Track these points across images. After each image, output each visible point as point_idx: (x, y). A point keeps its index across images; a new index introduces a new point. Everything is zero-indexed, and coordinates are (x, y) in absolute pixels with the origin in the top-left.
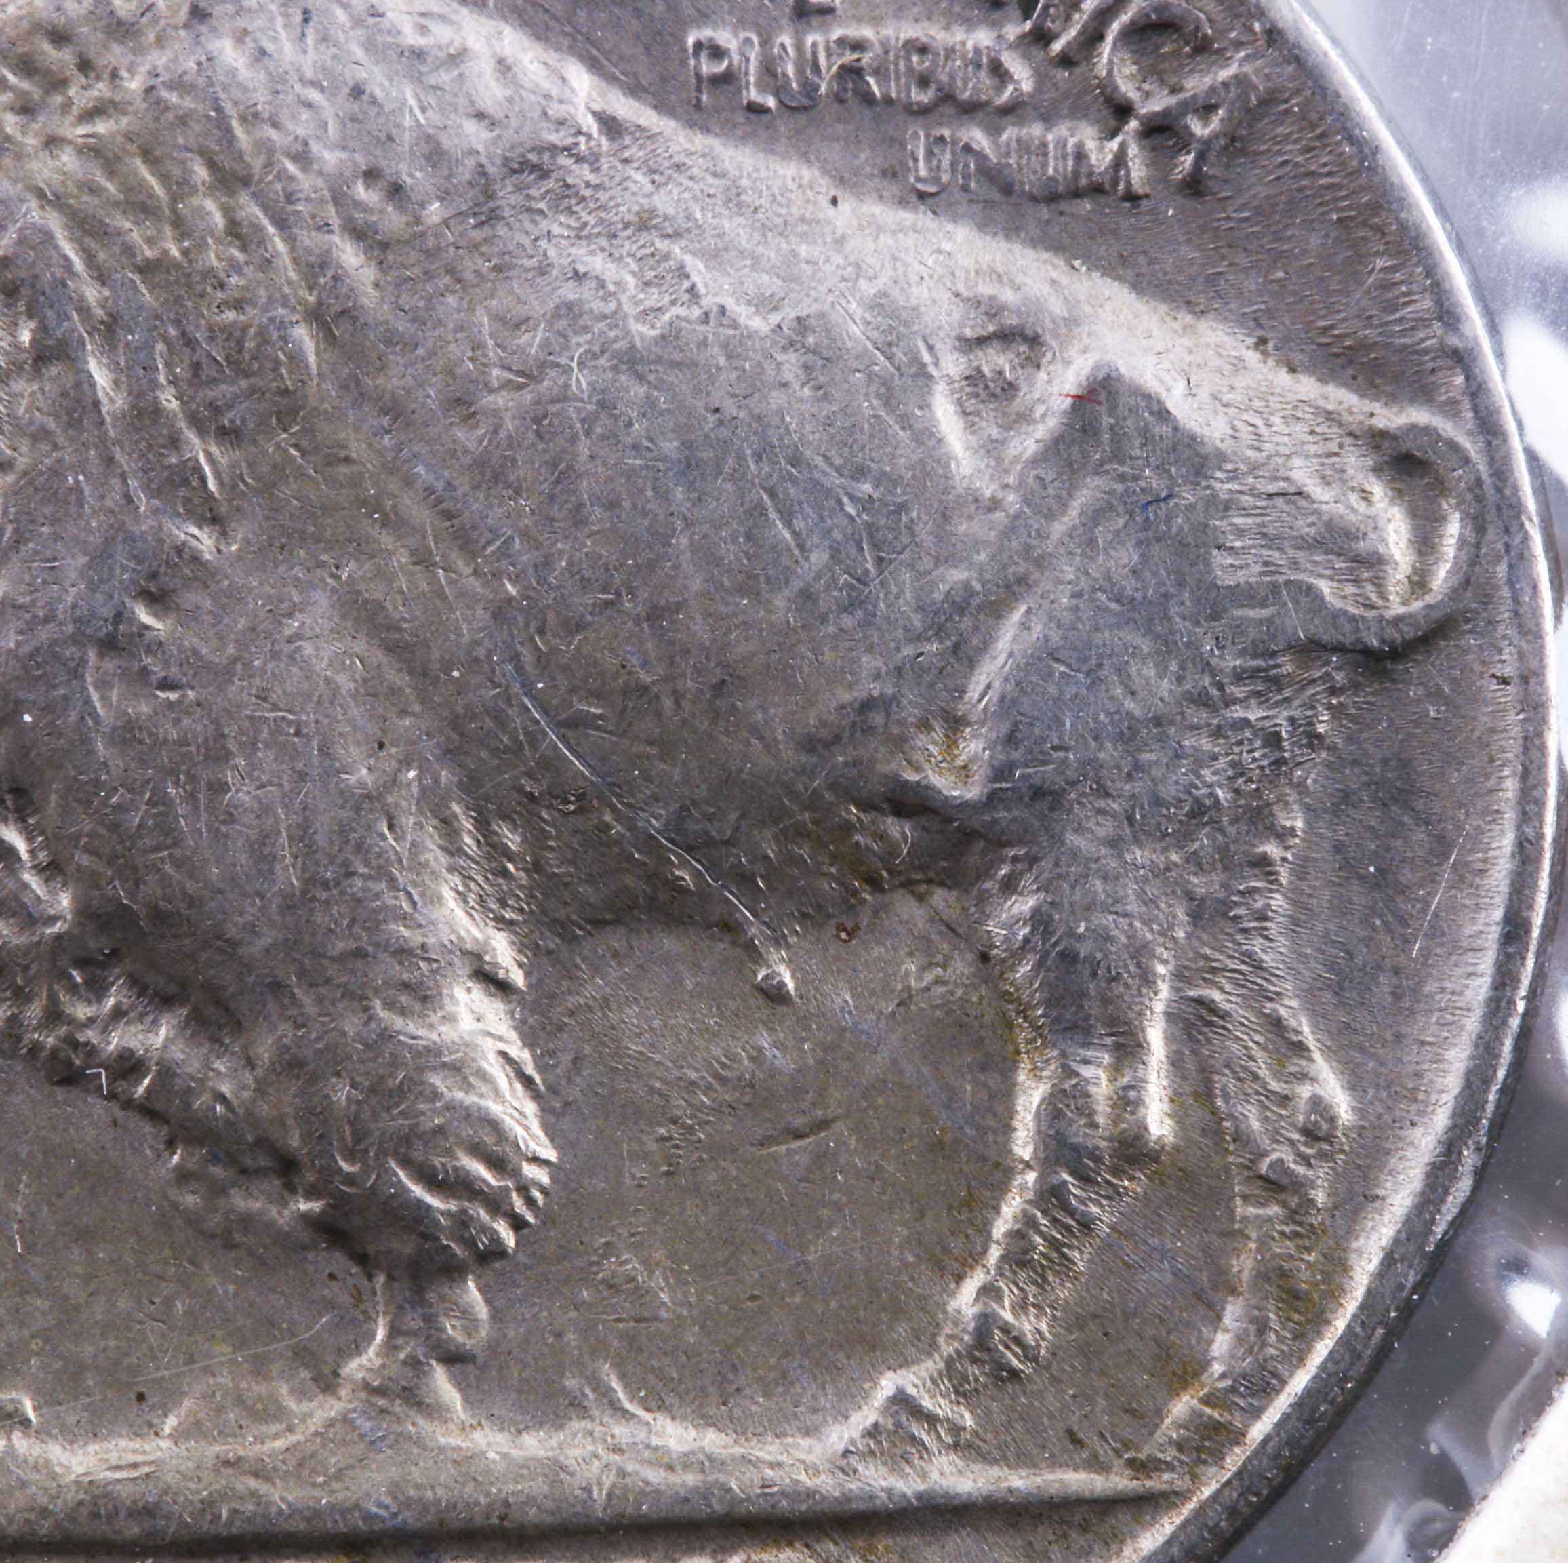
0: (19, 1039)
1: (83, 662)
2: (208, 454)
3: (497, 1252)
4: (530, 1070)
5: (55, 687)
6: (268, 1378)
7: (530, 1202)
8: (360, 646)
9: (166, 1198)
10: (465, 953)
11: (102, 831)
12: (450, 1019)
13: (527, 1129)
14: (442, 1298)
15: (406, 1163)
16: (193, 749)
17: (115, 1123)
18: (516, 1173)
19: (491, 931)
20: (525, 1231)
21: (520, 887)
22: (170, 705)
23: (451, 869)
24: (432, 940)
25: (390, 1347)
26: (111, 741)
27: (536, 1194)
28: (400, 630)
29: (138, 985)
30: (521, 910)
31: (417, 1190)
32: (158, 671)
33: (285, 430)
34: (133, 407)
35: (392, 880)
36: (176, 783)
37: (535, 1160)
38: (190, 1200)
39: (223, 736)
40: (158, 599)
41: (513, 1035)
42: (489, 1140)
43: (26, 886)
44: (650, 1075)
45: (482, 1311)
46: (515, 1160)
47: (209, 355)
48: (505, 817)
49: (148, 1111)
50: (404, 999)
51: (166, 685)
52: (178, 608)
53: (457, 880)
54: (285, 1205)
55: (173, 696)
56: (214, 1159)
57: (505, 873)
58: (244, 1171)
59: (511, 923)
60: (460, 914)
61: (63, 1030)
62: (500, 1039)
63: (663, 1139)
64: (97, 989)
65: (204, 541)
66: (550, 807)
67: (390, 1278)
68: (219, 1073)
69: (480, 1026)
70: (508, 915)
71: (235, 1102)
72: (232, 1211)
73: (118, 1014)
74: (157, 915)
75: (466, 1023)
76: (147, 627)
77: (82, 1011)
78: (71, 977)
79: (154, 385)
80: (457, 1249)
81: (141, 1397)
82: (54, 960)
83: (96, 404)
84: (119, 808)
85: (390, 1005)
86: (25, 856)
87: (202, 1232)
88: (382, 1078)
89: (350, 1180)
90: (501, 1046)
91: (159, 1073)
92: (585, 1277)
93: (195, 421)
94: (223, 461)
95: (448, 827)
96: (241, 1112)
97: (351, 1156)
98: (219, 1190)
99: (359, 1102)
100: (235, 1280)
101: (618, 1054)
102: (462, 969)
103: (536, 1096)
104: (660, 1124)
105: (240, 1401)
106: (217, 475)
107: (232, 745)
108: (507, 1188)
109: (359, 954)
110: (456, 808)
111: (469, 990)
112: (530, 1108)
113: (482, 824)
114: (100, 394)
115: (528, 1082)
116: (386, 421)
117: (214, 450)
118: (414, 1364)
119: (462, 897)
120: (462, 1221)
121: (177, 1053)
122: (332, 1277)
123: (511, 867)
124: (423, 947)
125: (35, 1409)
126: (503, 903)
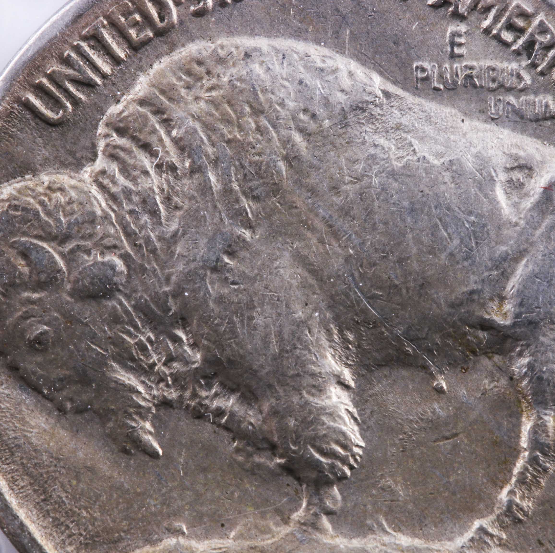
0: (182, 403)
1: (205, 275)
2: (249, 205)
3: (344, 477)
4: (356, 415)
5: (196, 283)
6: (266, 519)
7: (356, 460)
8: (300, 270)
9: (232, 457)
10: (334, 375)
11: (211, 332)
12: (329, 398)
13: (355, 435)
14: (326, 493)
15: (313, 446)
16: (242, 305)
17: (215, 432)
18: (351, 450)
19: (343, 368)
20: (354, 470)
21: (354, 353)
22: (235, 290)
23: (330, 347)
24: (323, 371)
25: (307, 509)
26: (215, 302)
27: (358, 458)
28: (313, 265)
29: (223, 385)
30: (354, 361)
31: (317, 456)
32: (231, 279)
33: (275, 197)
34: (224, 188)
35: (310, 351)
36: (237, 317)
37: (357, 446)
38: (240, 458)
39: (253, 301)
40: (231, 254)
41: (350, 404)
42: (342, 439)
43: (185, 351)
44: (397, 418)
45: (339, 497)
46: (351, 446)
47: (249, 171)
48: (348, 329)
49: (226, 428)
50: (313, 391)
51: (234, 283)
52: (238, 257)
53: (332, 350)
54: (272, 460)
55: (236, 287)
56: (248, 444)
57: (348, 348)
58: (258, 449)
59: (350, 365)
60: (333, 362)
61: (197, 400)
62: (346, 404)
63: (401, 439)
64: (209, 386)
65: (247, 234)
66: (364, 326)
67: (308, 485)
68: (250, 415)
69: (339, 400)
70: (349, 362)
71: (256, 425)
72: (254, 462)
73: (216, 395)
74: (230, 361)
75: (335, 399)
76: (227, 264)
77: (204, 394)
78: (200, 382)
79: (231, 181)
80: (331, 476)
81: (223, 525)
82: (195, 377)
83: (211, 187)
84: (217, 325)
85: (309, 393)
86: (185, 341)
87: (244, 469)
88: (306, 417)
89: (294, 452)
90: (346, 407)
91: (230, 415)
92: (374, 485)
93: (244, 193)
94: (254, 207)
95: (329, 332)
96: (257, 428)
97: (295, 444)
98: (250, 455)
99: (298, 426)
100: (255, 486)
101: (386, 411)
102: (333, 380)
103: (358, 424)
104: (400, 434)
105: (256, 527)
106: (252, 212)
107: (256, 304)
108: (348, 456)
109: (298, 375)
110: (332, 326)
111: (335, 388)
112: (356, 428)
113: (341, 331)
114: (212, 184)
115: (355, 419)
116: (309, 194)
117: (251, 203)
118: (316, 515)
119: (334, 356)
120: (332, 467)
121: (236, 408)
122: (288, 485)
123: (350, 346)
124: (320, 373)
125: (187, 529)
126: (347, 359)
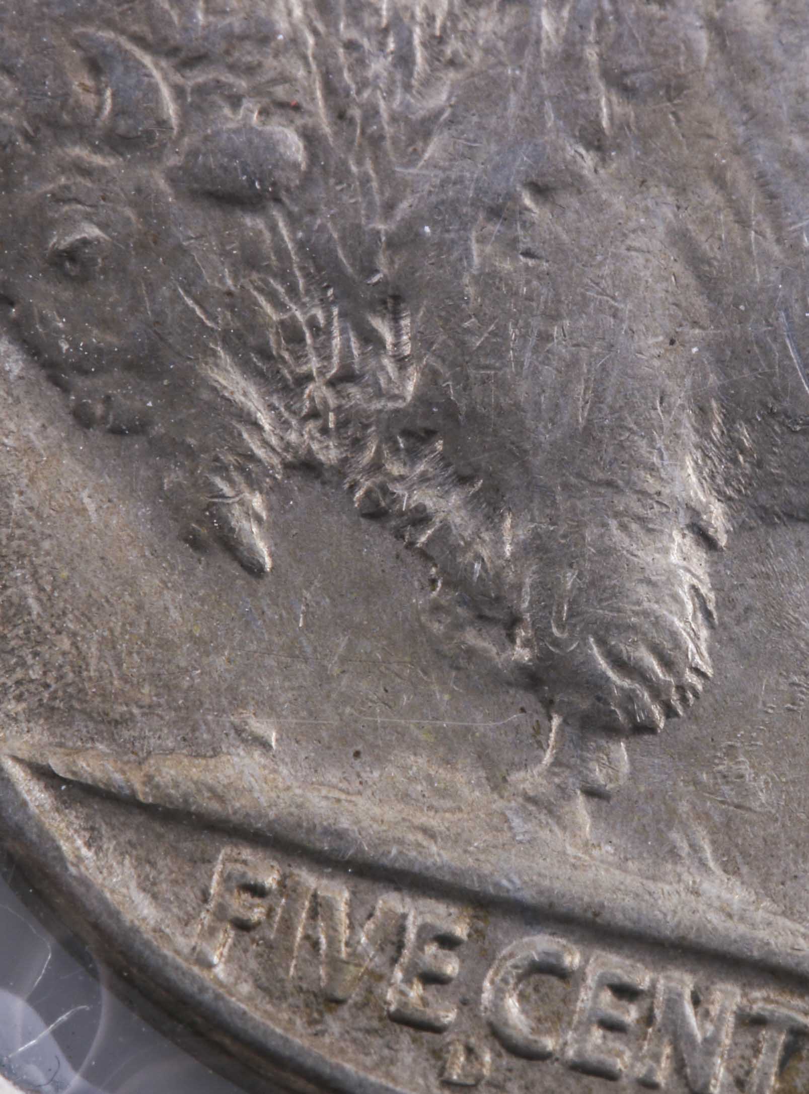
0: (345, 476)
1: (474, 219)
2: (609, 101)
3: (648, 728)
4: (711, 607)
5: (448, 231)
6: (454, 768)
7: (684, 700)
8: (678, 268)
9: (418, 620)
10: (688, 507)
11: (451, 343)
12: (666, 551)
13: (697, 647)
14: (599, 748)
15: (601, 642)
16: (534, 304)
17: (398, 557)
18: (679, 675)
19: (712, 499)
21: (744, 475)
22: (527, 268)
23: (697, 446)
24: (666, 491)
25: (550, 773)
27: (690, 696)
28: (710, 265)
30: (739, 492)
31: (603, 664)
32: (526, 242)
33: (670, 100)
34: (565, 51)
35: (652, 440)
36: (516, 324)
37: (697, 671)
38: (437, 628)
39: (560, 301)
40: (540, 191)
41: (707, 579)
42: (668, 645)
43: (383, 368)
44: (798, 637)
45: (625, 767)
46: (682, 665)
47: (630, 30)
48: (748, 421)
49: (424, 555)
50: (634, 526)
51: (528, 254)
52: (554, 203)
53: (699, 454)
55: (531, 262)
56: (462, 602)
57: (735, 461)
58: (481, 617)
59: (730, 499)
60: (694, 479)
61: (380, 479)
62: (697, 577)
63: (793, 684)
64: (413, 455)
65: (588, 160)
66: (782, 424)
67: (565, 722)
68: (484, 541)
69: (685, 563)
70: (729, 492)
71: (489, 565)
72: (463, 643)
73: (424, 479)
74: (472, 415)
75: (675, 558)
76: (527, 209)
77: (395, 469)
78: (396, 442)
79: (583, 41)
80: (621, 716)
81: (357, 754)
82: (388, 427)
83: (538, 42)
84: (468, 331)
85: (623, 527)
86: (389, 347)
87: (438, 652)
88: (602, 577)
89: (556, 642)
90: (695, 582)
91: (440, 529)
92: (708, 764)
93: (606, 74)
94: (618, 109)
95: (703, 412)
96: (492, 573)
97: (561, 626)
98: (459, 626)
99: (580, 589)
100: (452, 692)
101: (779, 617)
102: (683, 519)
103: (711, 626)
104: (795, 673)
105: (429, 779)
106: (611, 118)
107: (564, 309)
108: (669, 684)
109: (610, 484)
110: (714, 404)
111: (684, 536)
112: (704, 633)
113: (729, 420)
114: (543, 35)
115: (708, 615)
116: (745, 117)
117: (614, 99)
118: (564, 792)
119: (698, 469)
120: (630, 697)
121: (458, 518)
122: (523, 710)
123: (741, 458)
124: (659, 493)
125: (277, 740)
126: (727, 482)
